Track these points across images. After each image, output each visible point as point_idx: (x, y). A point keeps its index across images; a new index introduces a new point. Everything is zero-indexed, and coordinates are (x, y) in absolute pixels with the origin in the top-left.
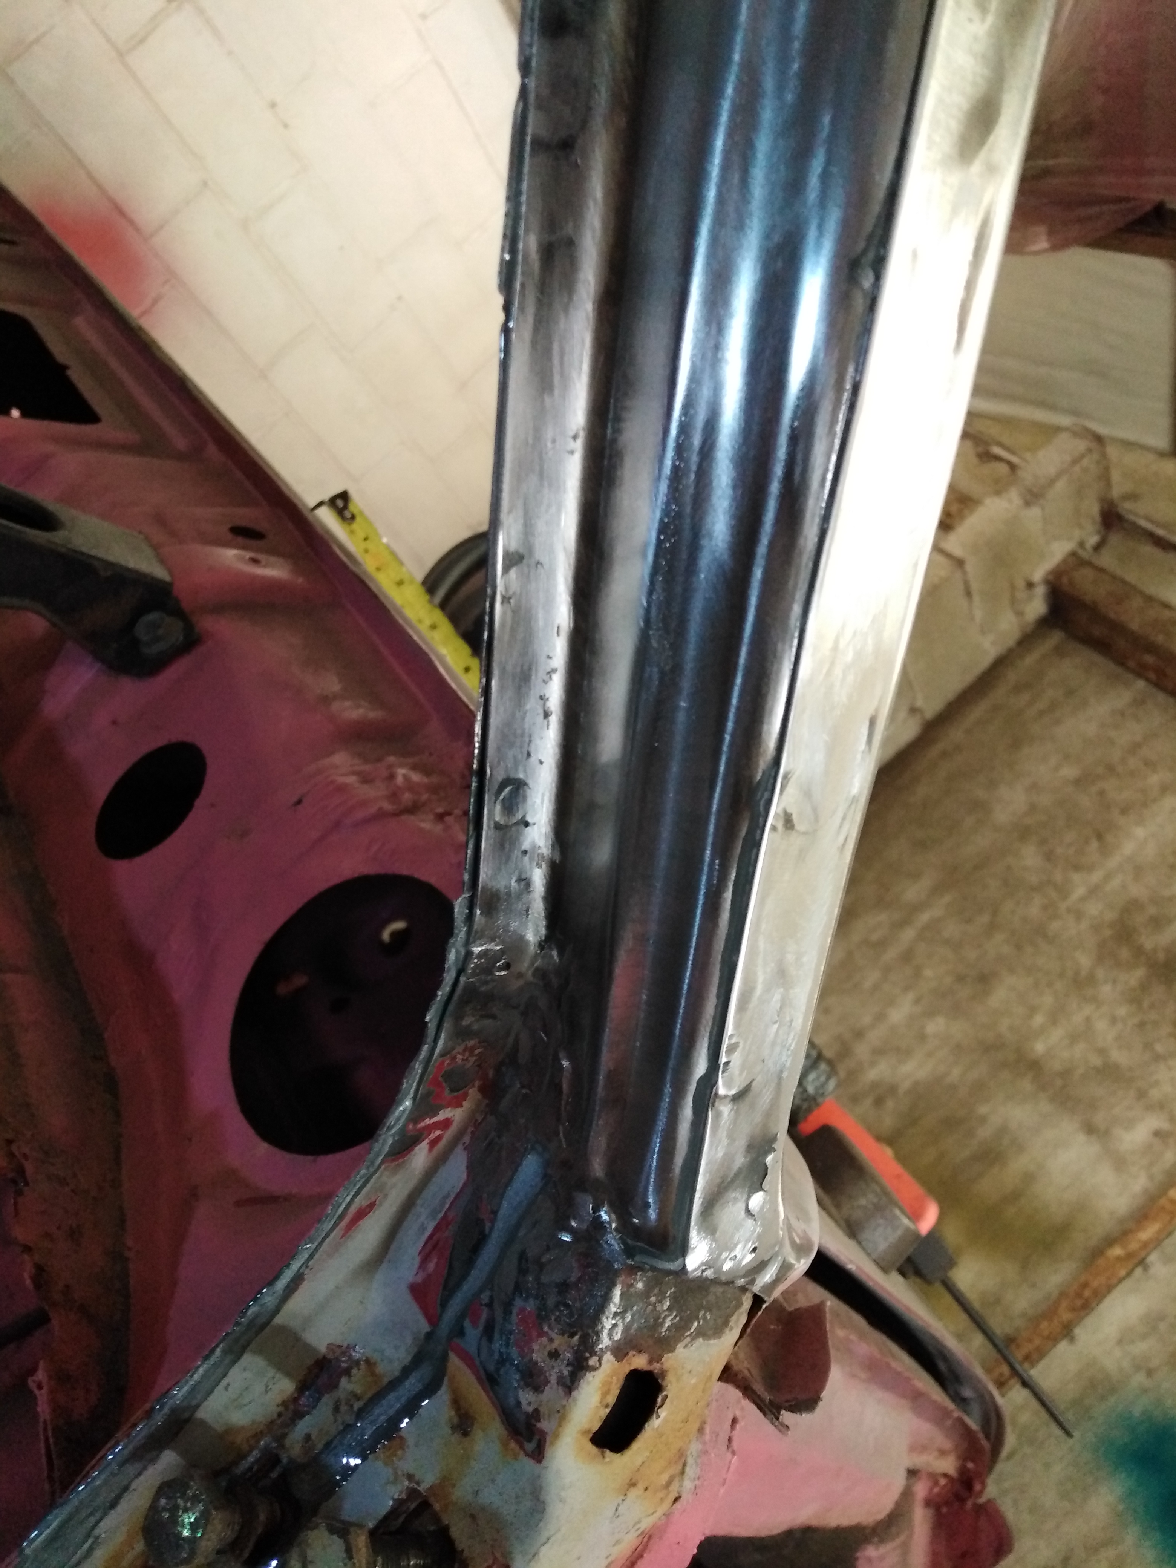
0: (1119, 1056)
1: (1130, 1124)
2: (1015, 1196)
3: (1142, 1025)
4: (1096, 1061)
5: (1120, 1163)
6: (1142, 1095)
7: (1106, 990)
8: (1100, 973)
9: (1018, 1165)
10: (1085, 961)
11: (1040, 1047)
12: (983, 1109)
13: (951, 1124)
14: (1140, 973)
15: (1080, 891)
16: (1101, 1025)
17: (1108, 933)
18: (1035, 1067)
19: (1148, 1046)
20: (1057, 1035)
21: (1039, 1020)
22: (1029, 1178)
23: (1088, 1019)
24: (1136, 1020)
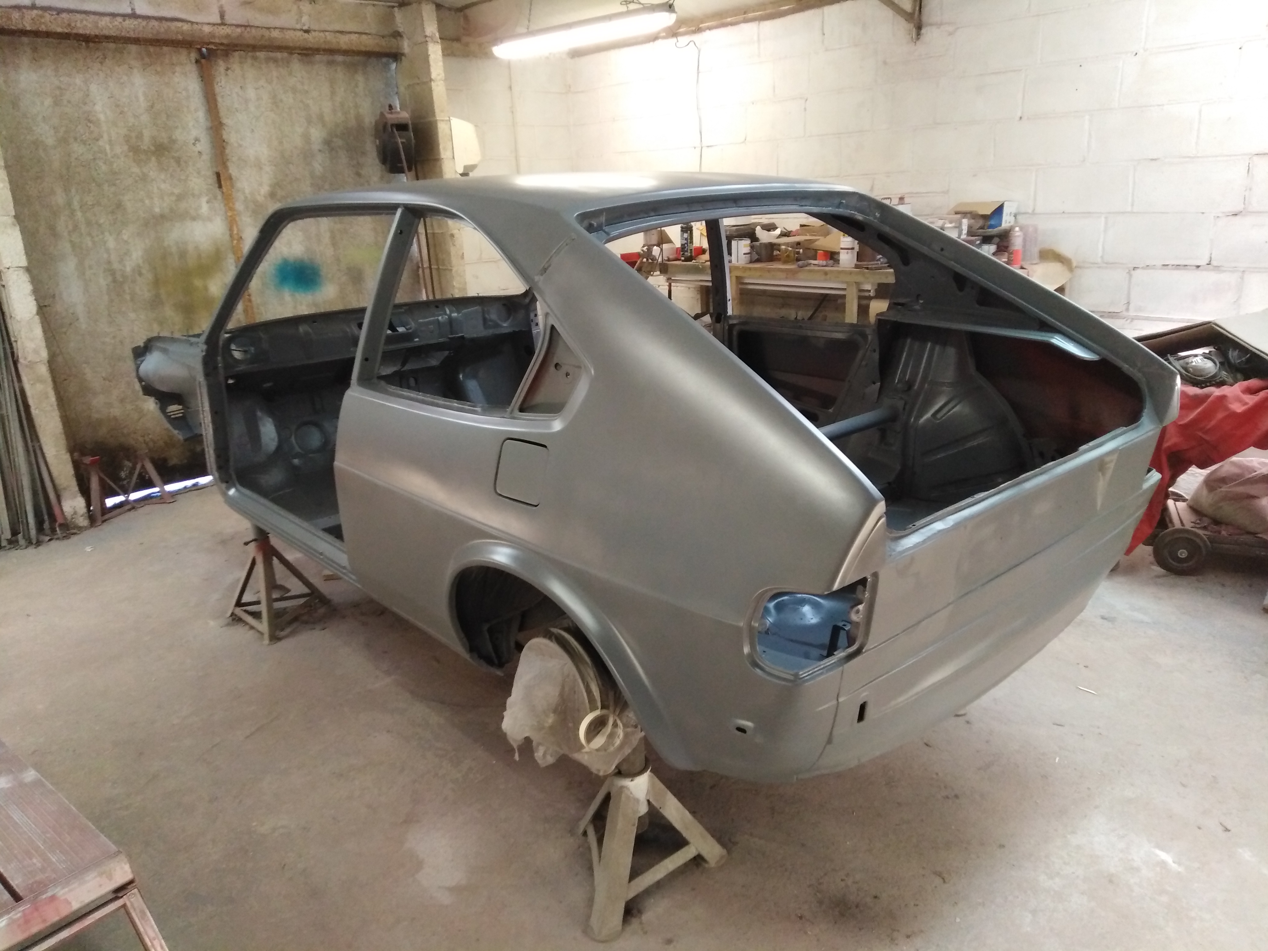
0: (176, 191)
1: (200, 207)
2: (199, 257)
3: (172, 176)
4: (174, 198)
5: (210, 219)
6: (193, 195)
7: (152, 174)
8: (145, 170)
9: (190, 248)
10: (136, 170)
11: (157, 210)
12: (166, 244)
13: (164, 257)
14: (153, 159)
15: (108, 147)
16: (163, 186)
17: (131, 154)
18: (163, 216)
19: (180, 180)
20: (156, 201)
21: (147, 202)
22: (197, 248)
23: (158, 188)
24: (169, 175)
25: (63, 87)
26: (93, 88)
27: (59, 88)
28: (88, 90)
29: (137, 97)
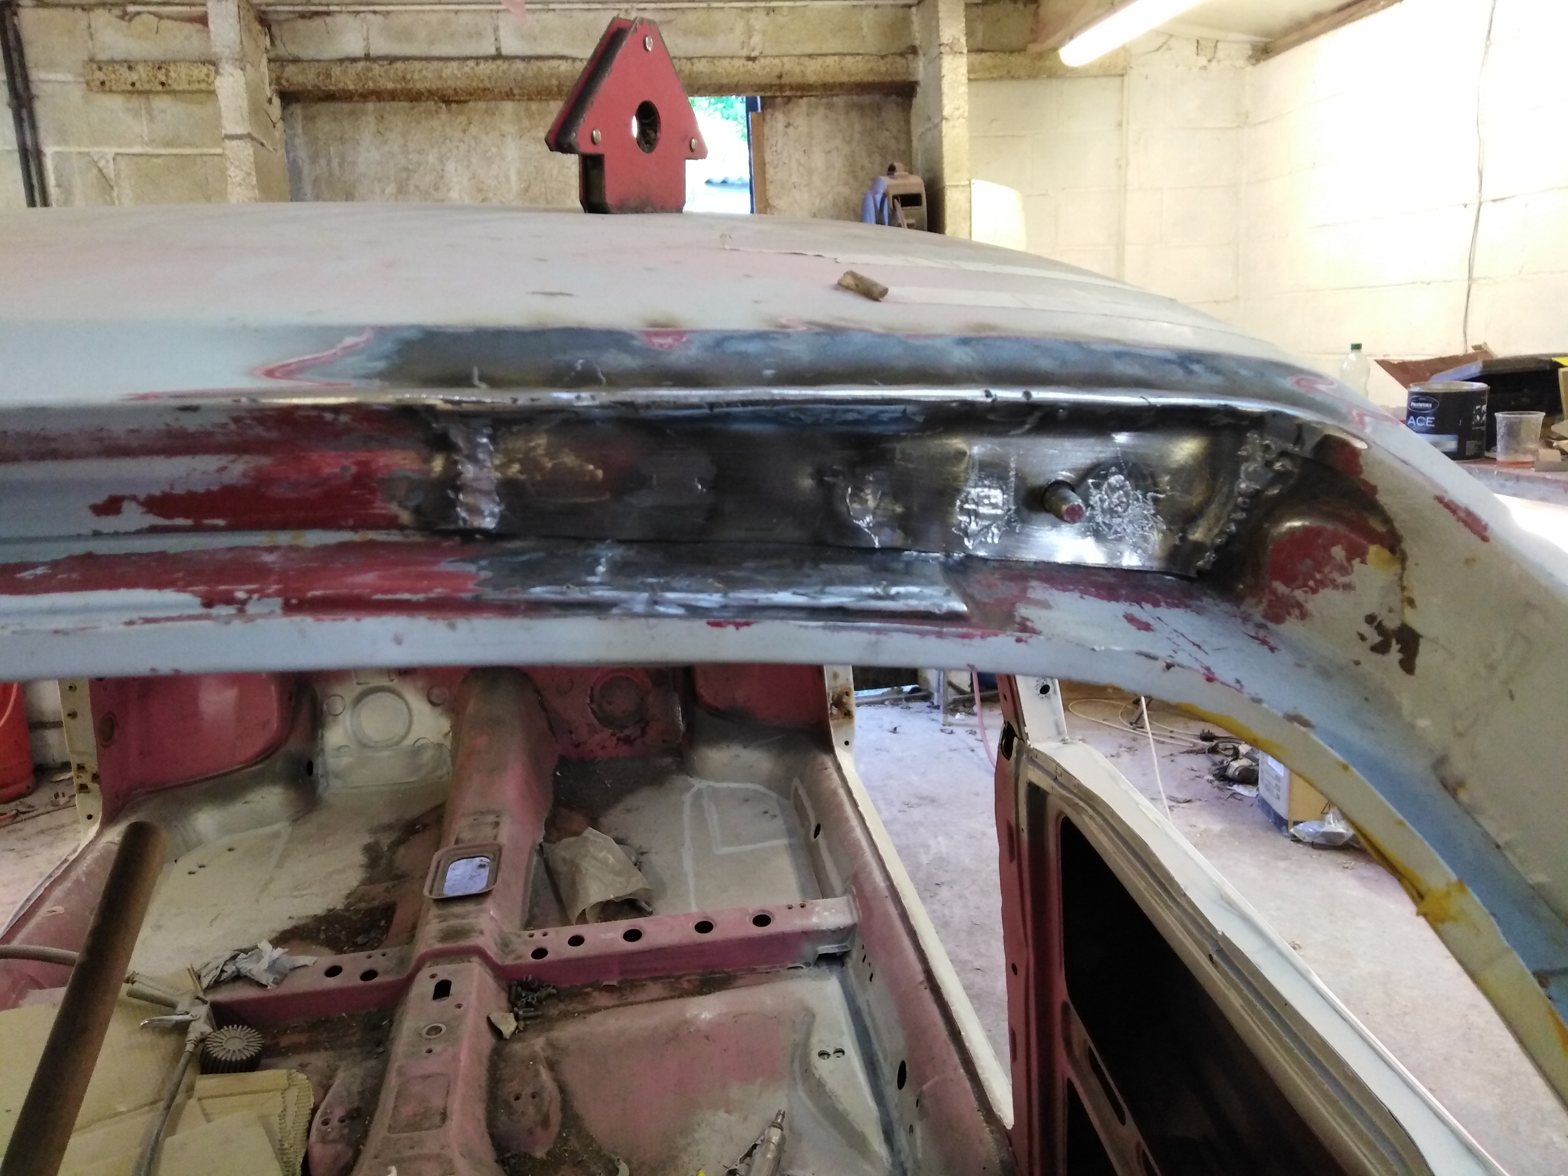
25: (410, 167)
26: (450, 166)
27: (406, 169)
28: (442, 170)
29: (507, 177)
